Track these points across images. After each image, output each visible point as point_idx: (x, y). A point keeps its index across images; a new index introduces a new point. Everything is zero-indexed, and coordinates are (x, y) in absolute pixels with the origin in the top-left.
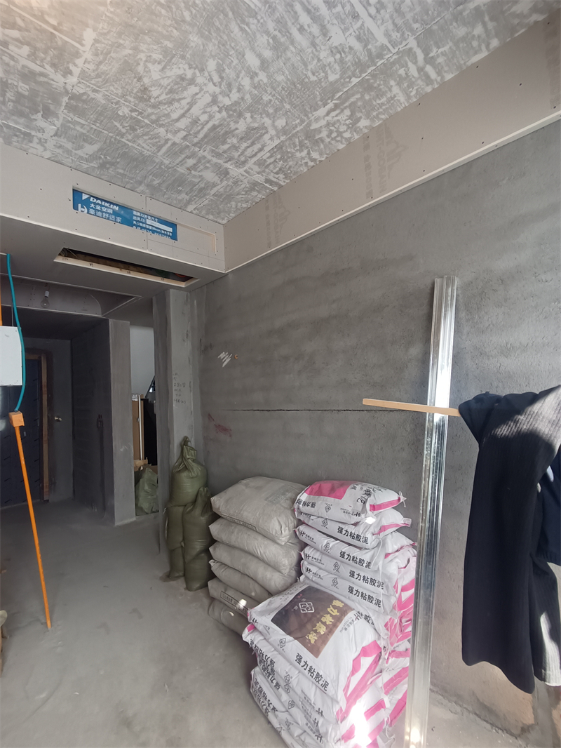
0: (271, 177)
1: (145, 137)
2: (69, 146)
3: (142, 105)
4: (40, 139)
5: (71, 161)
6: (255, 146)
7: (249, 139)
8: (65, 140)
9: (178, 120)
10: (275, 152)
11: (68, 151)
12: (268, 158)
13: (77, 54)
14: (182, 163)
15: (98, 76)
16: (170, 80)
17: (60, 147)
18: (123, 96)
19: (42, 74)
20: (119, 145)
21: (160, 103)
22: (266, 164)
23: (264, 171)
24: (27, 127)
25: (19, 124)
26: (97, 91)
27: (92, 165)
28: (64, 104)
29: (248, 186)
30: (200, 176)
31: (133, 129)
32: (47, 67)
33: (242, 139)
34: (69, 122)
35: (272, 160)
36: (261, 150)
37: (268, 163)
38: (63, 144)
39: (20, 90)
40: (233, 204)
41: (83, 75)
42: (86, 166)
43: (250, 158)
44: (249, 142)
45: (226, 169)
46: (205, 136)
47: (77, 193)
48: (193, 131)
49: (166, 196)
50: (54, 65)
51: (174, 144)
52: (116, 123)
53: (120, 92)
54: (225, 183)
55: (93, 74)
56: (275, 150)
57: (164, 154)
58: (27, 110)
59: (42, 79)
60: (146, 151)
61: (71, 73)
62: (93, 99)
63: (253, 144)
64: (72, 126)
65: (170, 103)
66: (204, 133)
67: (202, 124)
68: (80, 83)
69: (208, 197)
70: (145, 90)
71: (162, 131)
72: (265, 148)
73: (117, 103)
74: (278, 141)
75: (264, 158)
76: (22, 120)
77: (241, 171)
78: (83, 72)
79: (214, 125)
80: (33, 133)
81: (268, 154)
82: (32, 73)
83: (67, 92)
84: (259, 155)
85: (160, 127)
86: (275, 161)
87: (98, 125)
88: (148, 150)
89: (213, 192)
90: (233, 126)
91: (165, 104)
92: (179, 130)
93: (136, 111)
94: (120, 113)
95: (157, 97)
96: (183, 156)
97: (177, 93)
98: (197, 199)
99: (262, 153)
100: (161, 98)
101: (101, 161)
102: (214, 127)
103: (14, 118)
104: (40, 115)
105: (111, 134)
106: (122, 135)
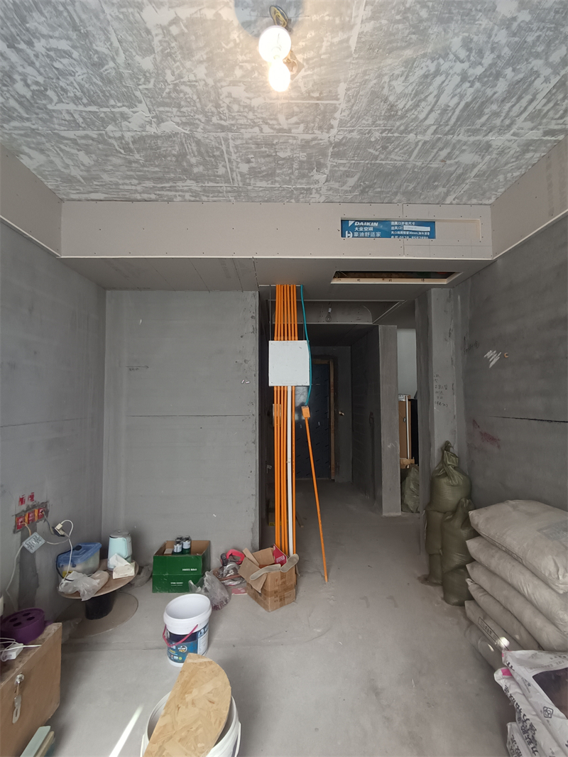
0: (553, 126)
1: (396, 151)
2: (336, 185)
3: (391, 122)
4: (317, 189)
5: (339, 197)
6: (522, 101)
7: (513, 97)
8: (333, 183)
9: (426, 118)
10: (554, 94)
11: (336, 191)
12: (545, 105)
13: (335, 109)
14: (435, 158)
15: (352, 118)
16: (414, 84)
17: (331, 189)
18: (374, 123)
19: (314, 139)
20: (375, 168)
21: (407, 111)
22: (542, 114)
23: (540, 124)
24: (308, 183)
25: (302, 185)
26: (352, 131)
27: (355, 194)
28: (330, 154)
29: (518, 150)
30: (457, 163)
31: (384, 148)
32: (316, 131)
33: (503, 101)
34: (335, 166)
35: (551, 105)
36: (531, 101)
37: (544, 112)
38: (332, 186)
39: (301, 159)
40: (501, 177)
41: (342, 123)
42: (350, 197)
43: (517, 116)
44: (514, 99)
45: (487, 142)
46: (458, 119)
47: (344, 222)
48: (443, 121)
49: (422, 197)
50: (320, 128)
51: (425, 143)
52: (370, 150)
53: (370, 122)
54: (487, 158)
55: (348, 119)
56: (554, 91)
57: (415, 158)
58: (307, 171)
59: (314, 143)
60: (398, 163)
61: (332, 127)
62: (350, 139)
63: (520, 98)
64: (337, 169)
65: (416, 106)
66: (456, 117)
67: (453, 109)
68: (339, 131)
69: (467, 181)
70: (392, 106)
71: (412, 136)
72: (537, 96)
73: (368, 133)
74: (558, 78)
75: (538, 107)
76: (304, 180)
77: (508, 136)
78: (341, 120)
79: (467, 103)
80: (312, 187)
81: (545, 100)
82: (308, 142)
83: (331, 144)
84: (530, 109)
85: (409, 134)
86: (556, 104)
87: (356, 158)
88: (400, 160)
89: (473, 174)
90: (489, 92)
91: (412, 110)
92: (428, 127)
93: (385, 130)
94: (373, 139)
95: (404, 107)
96: (435, 151)
97: (422, 93)
98: (456, 187)
99: (534, 104)
100: (407, 107)
101: (361, 188)
102: (467, 105)
103: (299, 181)
104: (315, 171)
105: (367, 162)
106: (376, 158)
